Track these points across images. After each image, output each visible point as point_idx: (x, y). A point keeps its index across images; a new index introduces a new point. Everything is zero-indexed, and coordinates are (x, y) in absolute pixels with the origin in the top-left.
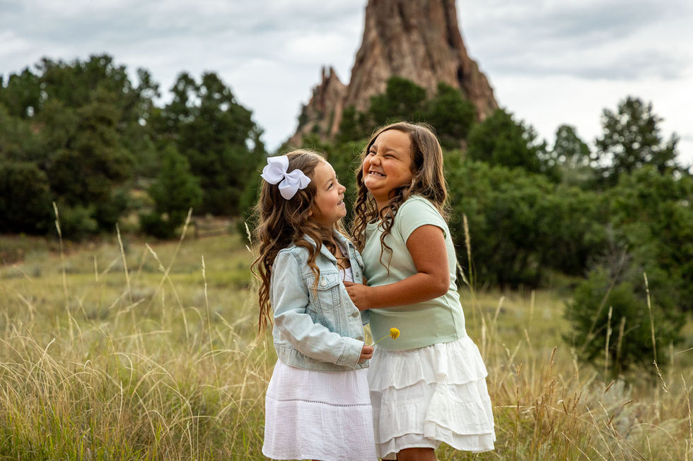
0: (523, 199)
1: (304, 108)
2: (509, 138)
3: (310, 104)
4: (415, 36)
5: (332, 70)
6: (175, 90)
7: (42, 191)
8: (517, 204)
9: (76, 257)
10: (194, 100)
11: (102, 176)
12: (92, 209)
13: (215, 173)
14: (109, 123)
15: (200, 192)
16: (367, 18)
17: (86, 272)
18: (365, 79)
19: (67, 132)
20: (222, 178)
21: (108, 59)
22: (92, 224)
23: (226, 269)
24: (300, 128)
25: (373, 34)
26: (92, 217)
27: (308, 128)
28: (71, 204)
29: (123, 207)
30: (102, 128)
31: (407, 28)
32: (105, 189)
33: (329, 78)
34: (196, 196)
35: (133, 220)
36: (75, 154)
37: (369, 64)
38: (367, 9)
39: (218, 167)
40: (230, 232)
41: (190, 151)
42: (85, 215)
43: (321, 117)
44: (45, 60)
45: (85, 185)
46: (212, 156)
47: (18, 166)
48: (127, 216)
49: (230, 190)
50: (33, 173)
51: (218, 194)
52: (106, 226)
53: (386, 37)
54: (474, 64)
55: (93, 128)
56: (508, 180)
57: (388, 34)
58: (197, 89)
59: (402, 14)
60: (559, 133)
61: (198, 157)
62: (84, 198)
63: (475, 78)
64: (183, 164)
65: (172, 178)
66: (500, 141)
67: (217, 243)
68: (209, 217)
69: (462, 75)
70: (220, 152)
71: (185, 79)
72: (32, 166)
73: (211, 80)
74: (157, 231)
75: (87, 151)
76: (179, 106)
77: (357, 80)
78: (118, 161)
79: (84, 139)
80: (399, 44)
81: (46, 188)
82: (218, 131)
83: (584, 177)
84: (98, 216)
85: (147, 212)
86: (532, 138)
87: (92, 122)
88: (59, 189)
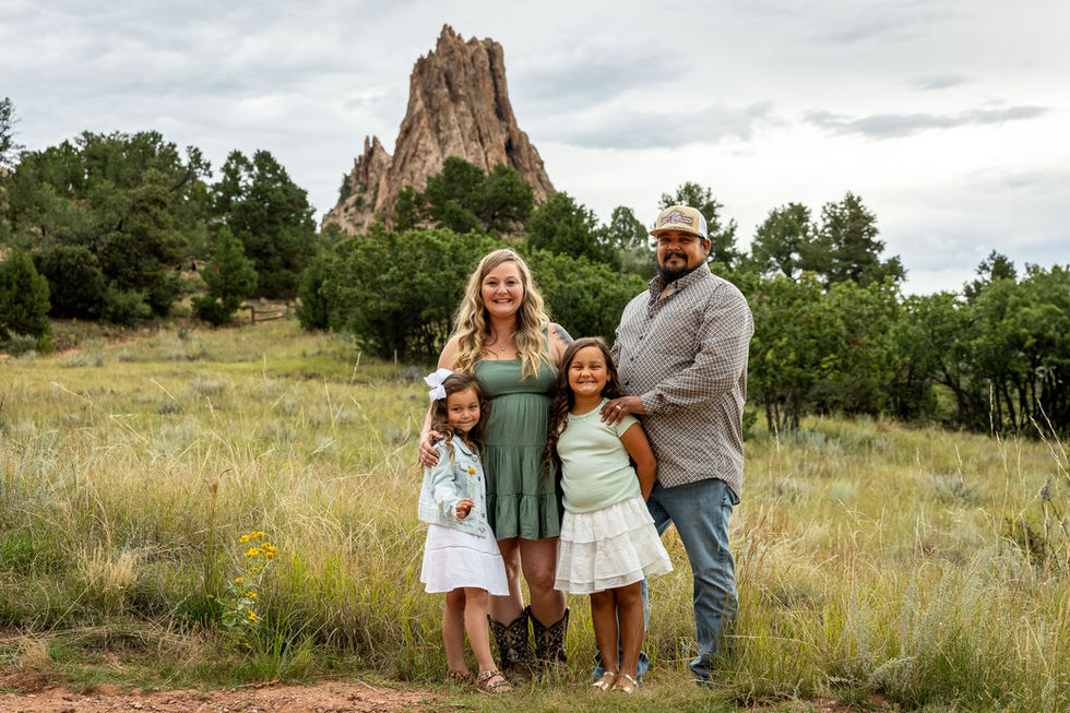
0: (587, 288)
1: (347, 179)
2: (569, 223)
3: (353, 174)
4: (463, 107)
5: (375, 140)
6: (226, 169)
7: (95, 274)
8: (582, 293)
9: (132, 344)
10: (246, 179)
11: (155, 260)
12: (145, 293)
13: (269, 255)
14: (163, 205)
15: (255, 274)
16: (413, 88)
17: (145, 361)
18: (412, 151)
19: (120, 214)
20: (276, 260)
21: (156, 137)
22: (147, 309)
23: (290, 358)
24: (342, 200)
25: (420, 104)
26: (145, 301)
27: (351, 200)
28: (124, 288)
29: (177, 290)
30: (155, 209)
31: (455, 98)
32: (159, 273)
33: (372, 149)
34: (252, 280)
35: (186, 304)
36: (128, 236)
37: (415, 136)
38: (412, 77)
39: (272, 248)
40: (287, 317)
41: (243, 233)
42: (138, 299)
43: (365, 189)
44: (86, 134)
45: (138, 269)
46: (266, 238)
47: (68, 249)
48: (180, 300)
49: (284, 272)
50: (85, 256)
51: (272, 276)
52: (161, 311)
53: (433, 109)
54: (523, 136)
55: (146, 210)
56: (572, 269)
57: (435, 104)
58: (249, 168)
59: (449, 84)
60: (615, 216)
61: (252, 238)
62: (136, 282)
63: (524, 149)
64: (237, 247)
65: (226, 261)
66: (561, 226)
67: (276, 329)
68: (263, 300)
69: (510, 148)
70: (273, 233)
71: (236, 156)
72: (84, 249)
73: (264, 159)
74: (213, 316)
75: (140, 234)
76: (231, 186)
77: (403, 152)
78: (171, 244)
79: (137, 221)
80: (447, 115)
81: (99, 271)
82: (271, 211)
83: (643, 261)
84: (151, 301)
85: (201, 295)
86: (592, 223)
87: (146, 204)
88: (111, 272)
